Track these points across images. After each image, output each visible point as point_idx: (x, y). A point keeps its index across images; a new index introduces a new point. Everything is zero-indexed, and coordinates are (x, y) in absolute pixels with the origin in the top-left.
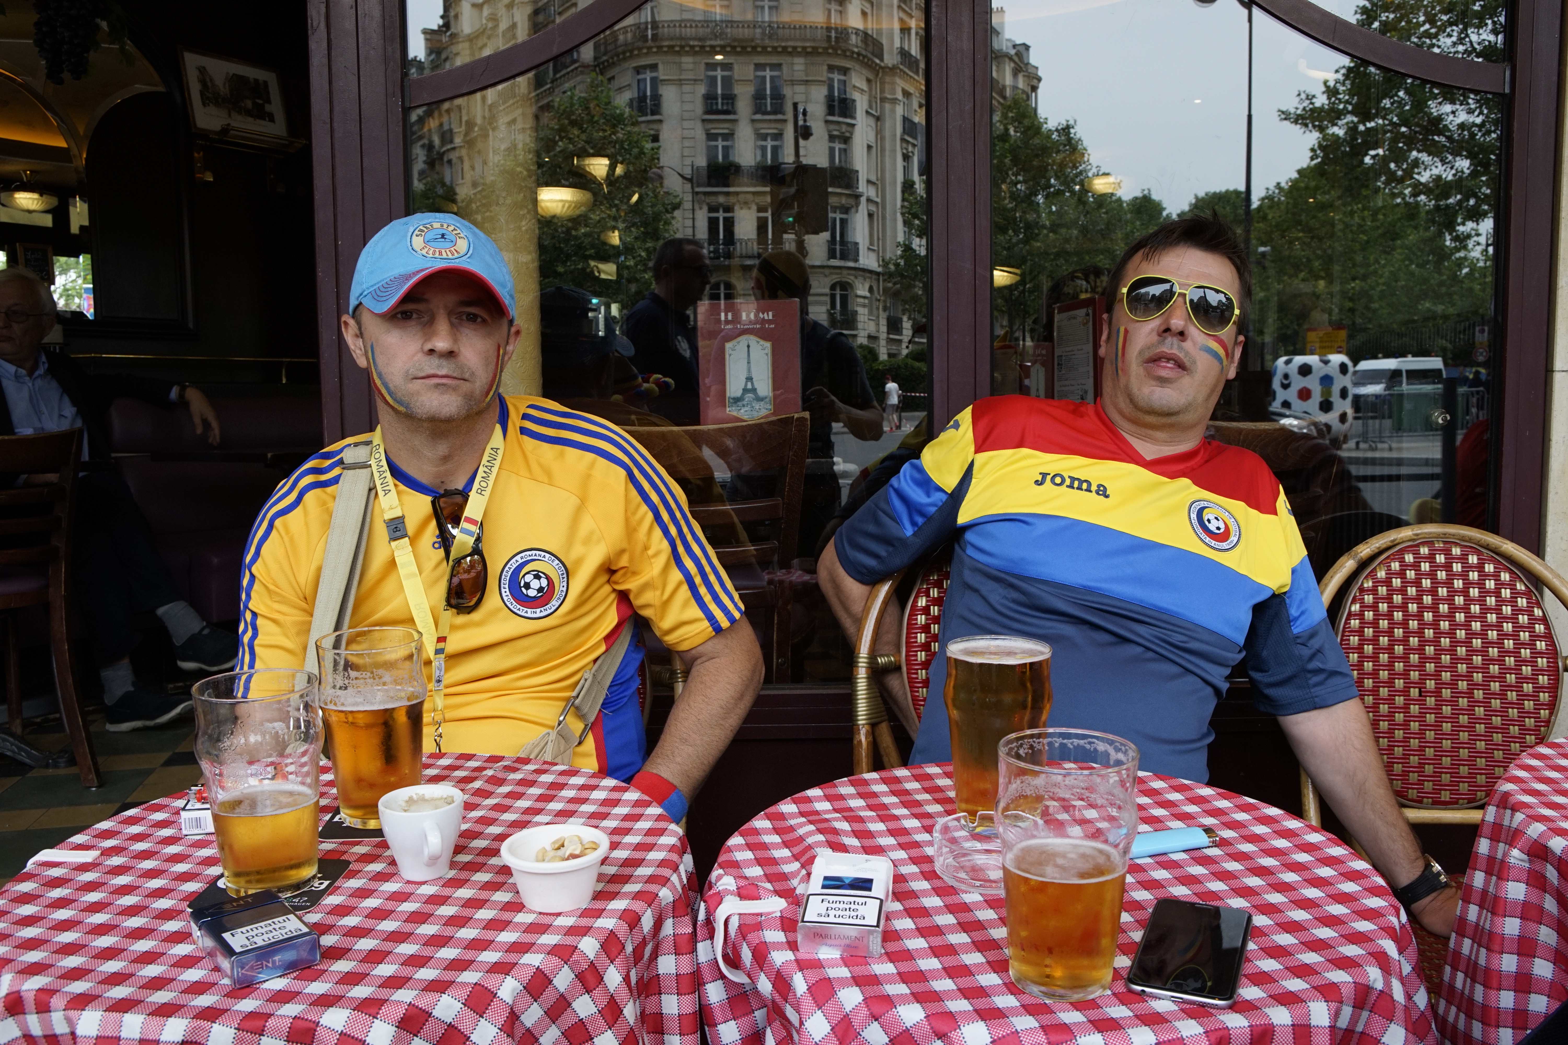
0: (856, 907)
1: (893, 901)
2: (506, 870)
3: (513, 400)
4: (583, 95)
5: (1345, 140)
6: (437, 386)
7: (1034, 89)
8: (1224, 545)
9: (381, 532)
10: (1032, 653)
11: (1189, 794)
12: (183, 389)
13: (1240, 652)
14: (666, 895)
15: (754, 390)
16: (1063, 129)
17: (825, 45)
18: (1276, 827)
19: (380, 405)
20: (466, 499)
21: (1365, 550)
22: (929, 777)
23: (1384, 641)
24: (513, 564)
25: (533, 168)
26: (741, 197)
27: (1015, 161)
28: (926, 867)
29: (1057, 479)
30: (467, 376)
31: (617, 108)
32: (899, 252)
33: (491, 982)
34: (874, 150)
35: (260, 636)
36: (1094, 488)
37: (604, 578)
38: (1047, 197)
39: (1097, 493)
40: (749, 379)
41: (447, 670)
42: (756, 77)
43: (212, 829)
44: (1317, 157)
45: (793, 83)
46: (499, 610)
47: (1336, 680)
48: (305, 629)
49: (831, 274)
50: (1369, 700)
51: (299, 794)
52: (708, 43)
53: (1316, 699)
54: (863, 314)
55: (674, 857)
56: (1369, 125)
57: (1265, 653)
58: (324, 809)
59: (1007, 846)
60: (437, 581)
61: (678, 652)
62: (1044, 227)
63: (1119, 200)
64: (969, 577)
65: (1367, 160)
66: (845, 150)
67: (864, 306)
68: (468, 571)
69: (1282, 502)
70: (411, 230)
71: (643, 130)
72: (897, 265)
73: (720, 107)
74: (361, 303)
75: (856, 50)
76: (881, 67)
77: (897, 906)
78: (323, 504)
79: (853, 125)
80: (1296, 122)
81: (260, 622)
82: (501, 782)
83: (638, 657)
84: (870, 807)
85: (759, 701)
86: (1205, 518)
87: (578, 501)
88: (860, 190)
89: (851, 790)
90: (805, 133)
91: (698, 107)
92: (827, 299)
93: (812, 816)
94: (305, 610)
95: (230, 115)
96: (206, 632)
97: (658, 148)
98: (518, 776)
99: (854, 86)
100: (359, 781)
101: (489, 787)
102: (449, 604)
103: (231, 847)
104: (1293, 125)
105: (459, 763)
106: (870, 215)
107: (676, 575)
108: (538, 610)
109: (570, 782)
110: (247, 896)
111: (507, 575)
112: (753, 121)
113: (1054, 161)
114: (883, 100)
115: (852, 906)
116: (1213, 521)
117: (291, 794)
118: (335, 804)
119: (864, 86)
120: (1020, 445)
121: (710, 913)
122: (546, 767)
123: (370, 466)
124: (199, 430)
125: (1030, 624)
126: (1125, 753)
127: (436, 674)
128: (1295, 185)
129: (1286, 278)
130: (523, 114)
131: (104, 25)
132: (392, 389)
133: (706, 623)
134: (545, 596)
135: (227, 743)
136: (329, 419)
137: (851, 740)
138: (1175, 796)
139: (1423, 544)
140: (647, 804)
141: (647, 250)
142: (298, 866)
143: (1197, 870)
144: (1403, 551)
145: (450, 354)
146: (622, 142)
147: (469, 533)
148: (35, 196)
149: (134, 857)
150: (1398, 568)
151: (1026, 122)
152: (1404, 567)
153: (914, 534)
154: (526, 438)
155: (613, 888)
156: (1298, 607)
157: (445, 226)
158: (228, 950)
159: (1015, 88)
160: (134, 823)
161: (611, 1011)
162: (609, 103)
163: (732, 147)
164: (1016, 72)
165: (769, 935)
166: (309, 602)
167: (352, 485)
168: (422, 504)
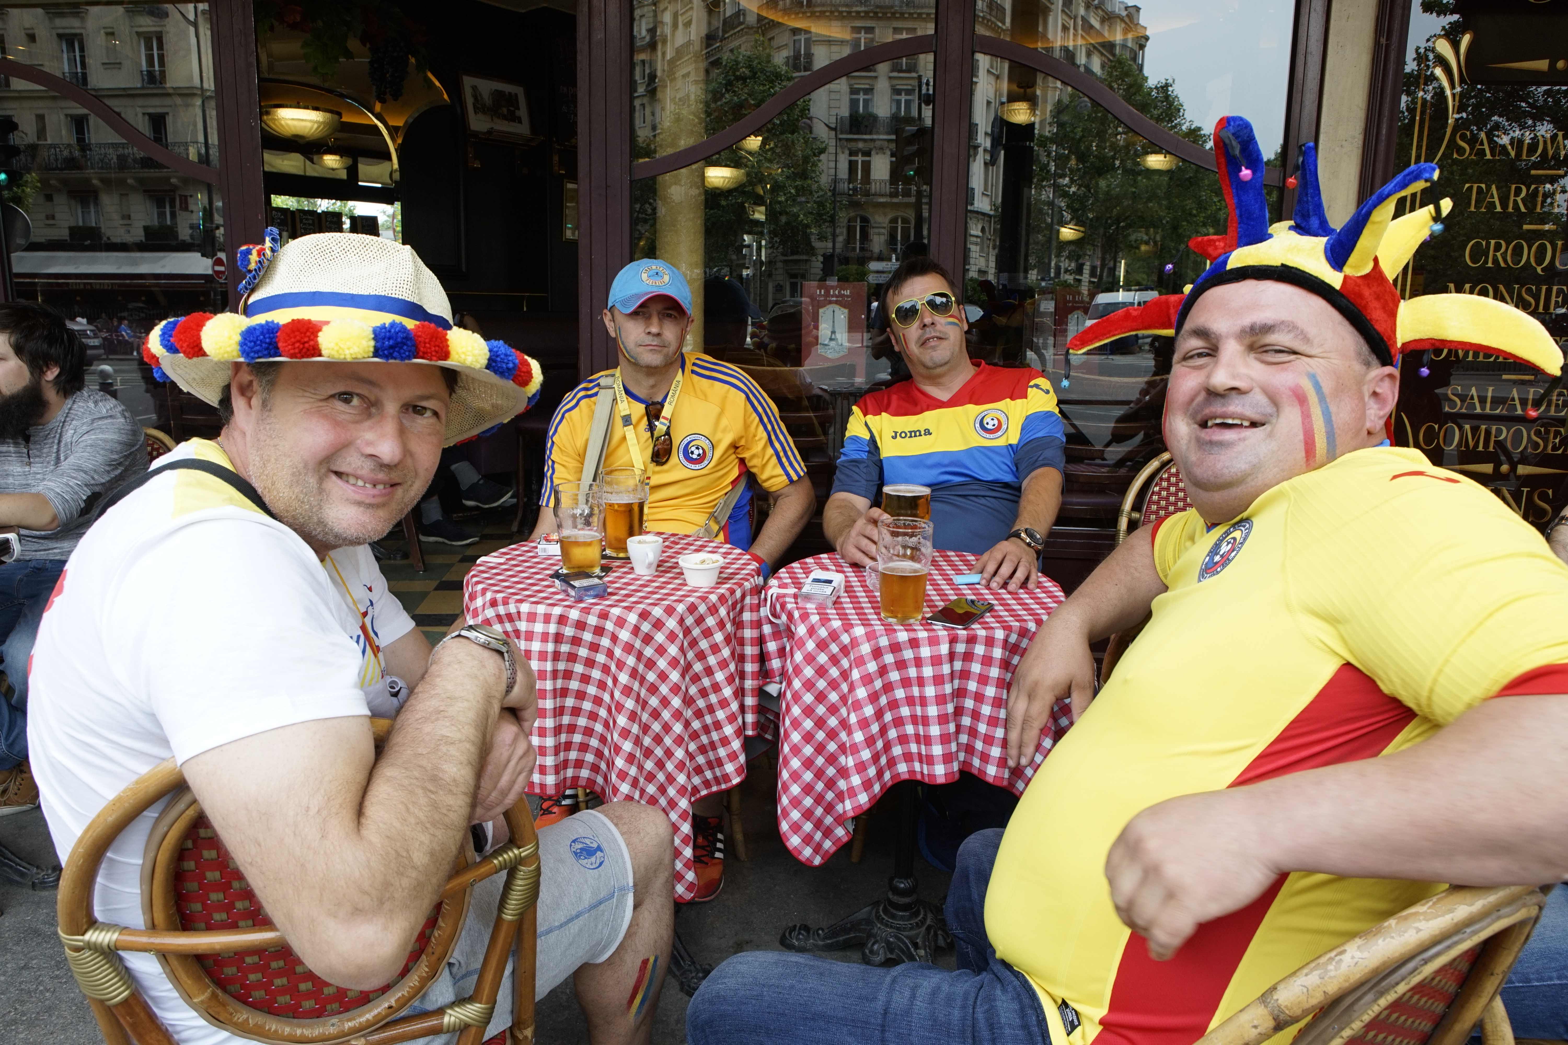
0: (825, 589)
2: (680, 573)
3: (688, 357)
4: (748, 53)
6: (651, 350)
7: (1142, 47)
8: (996, 435)
9: (619, 422)
14: (748, 586)
15: (836, 340)
16: (1162, 87)
19: (621, 357)
20: (663, 407)
24: (686, 441)
25: (703, 116)
26: (877, 144)
30: (666, 345)
31: (775, 65)
33: (674, 605)
37: (732, 451)
40: (833, 332)
46: (677, 465)
48: (580, 471)
52: (854, 9)
54: (975, 250)
60: (646, 448)
61: (770, 493)
67: (977, 244)
68: (662, 444)
70: (641, 269)
74: (614, 306)
76: (1003, 30)
78: (590, 406)
81: (556, 466)
82: (677, 543)
86: (985, 422)
87: (720, 410)
90: (927, 100)
94: (580, 461)
95: (492, 120)
96: (481, 482)
100: (618, 534)
102: (652, 460)
108: (697, 466)
111: (682, 447)
112: (890, 78)
121: (766, 594)
123: (614, 388)
130: (696, 69)
131: (413, 60)
132: (628, 349)
133: (785, 477)
134: (701, 459)
141: (796, 187)
142: (593, 566)
145: (658, 335)
147: (664, 424)
148: (337, 158)
151: (1131, 78)
154: (694, 376)
155: (724, 581)
157: (658, 267)
158: (573, 587)
159: (1124, 46)
160: (515, 550)
161: (721, 625)
162: (769, 62)
163: (871, 100)
164: (1126, 31)
165: (787, 599)
166: (581, 457)
167: (605, 397)
168: (641, 408)
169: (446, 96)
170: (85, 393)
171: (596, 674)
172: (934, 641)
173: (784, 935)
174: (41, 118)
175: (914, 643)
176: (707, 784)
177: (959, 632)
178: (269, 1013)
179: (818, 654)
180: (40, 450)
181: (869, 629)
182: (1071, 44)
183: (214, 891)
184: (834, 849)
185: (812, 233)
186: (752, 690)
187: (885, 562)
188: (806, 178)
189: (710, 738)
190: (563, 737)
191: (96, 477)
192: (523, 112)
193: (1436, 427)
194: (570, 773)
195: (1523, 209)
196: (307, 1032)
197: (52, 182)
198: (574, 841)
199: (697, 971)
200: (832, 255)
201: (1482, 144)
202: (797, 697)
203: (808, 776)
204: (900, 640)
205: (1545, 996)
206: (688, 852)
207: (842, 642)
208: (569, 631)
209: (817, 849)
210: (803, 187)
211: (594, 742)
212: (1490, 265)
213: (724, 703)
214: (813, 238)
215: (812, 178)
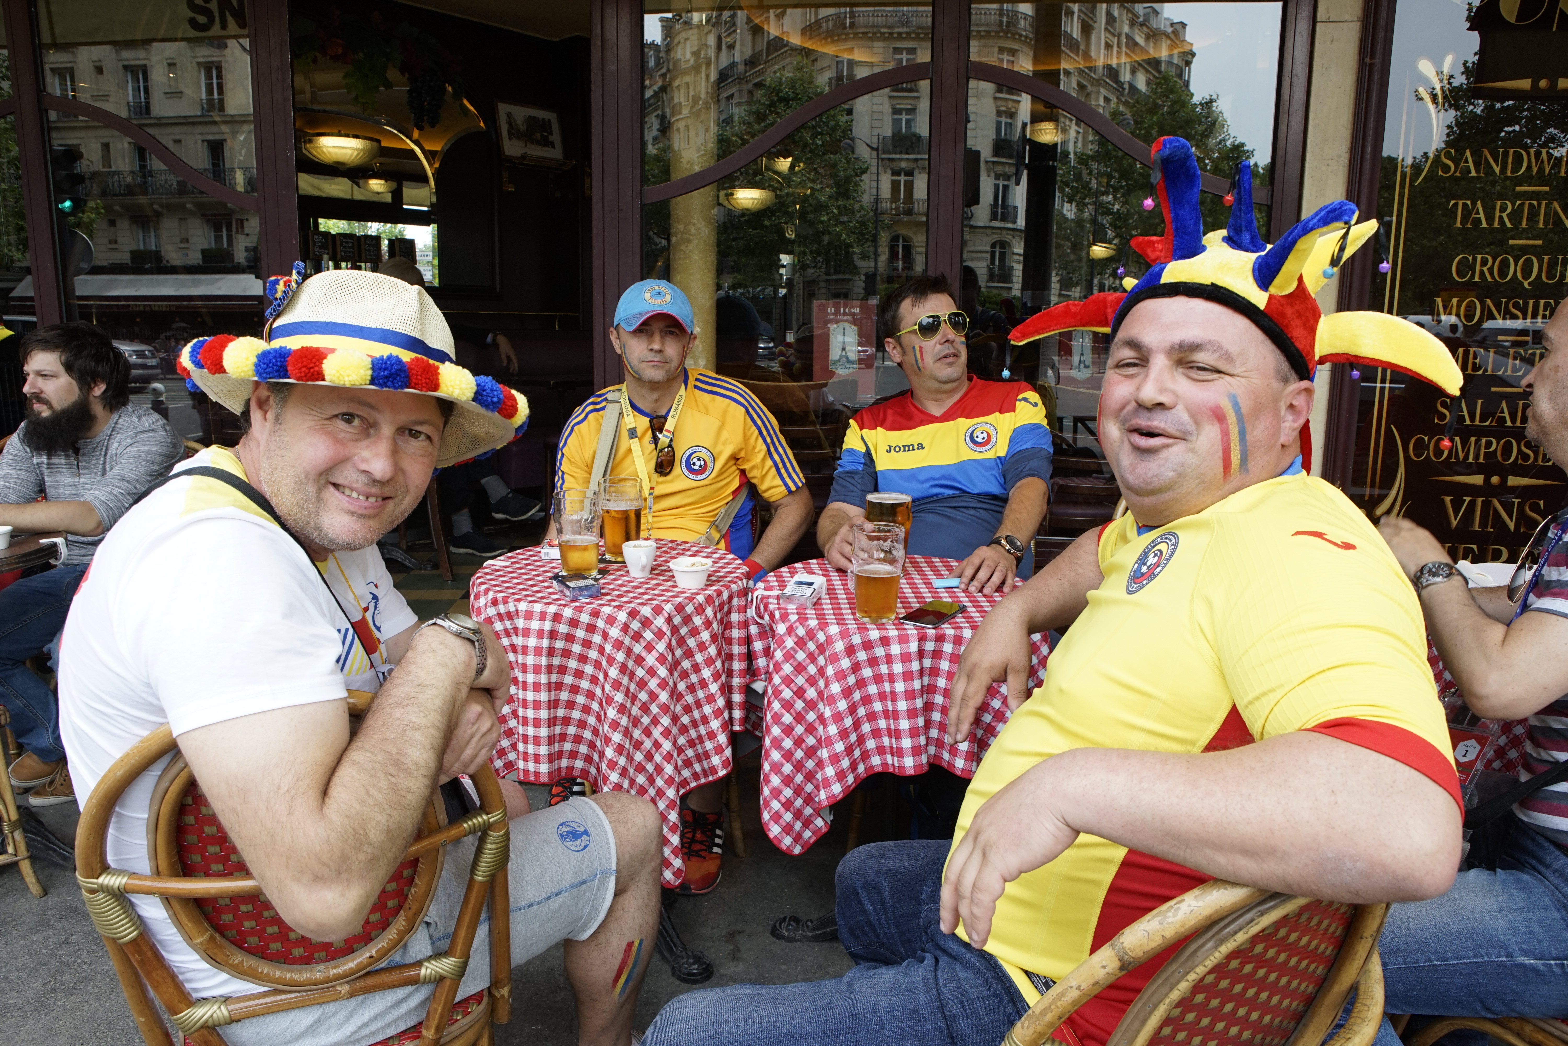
2: (672, 576)
3: (691, 372)
4: (791, 75)
6: (654, 366)
7: (1188, 63)
8: (986, 448)
9: (625, 435)
12: (495, 335)
15: (846, 356)
16: (1207, 103)
19: (626, 373)
20: (666, 420)
24: (688, 453)
26: (917, 163)
30: (668, 361)
31: (817, 86)
33: (662, 604)
37: (733, 462)
40: (844, 349)
41: (654, 503)
46: (680, 475)
48: (587, 481)
49: (993, 233)
52: (896, 30)
60: (651, 460)
61: (770, 502)
66: (1011, 124)
68: (666, 456)
74: (619, 325)
78: (597, 420)
79: (1019, 102)
81: (566, 476)
82: (674, 549)
83: (750, 505)
86: (975, 436)
87: (721, 424)
94: (587, 472)
95: (526, 145)
96: (510, 495)
97: (852, 121)
102: (656, 471)
107: (769, 463)
108: (699, 476)
111: (684, 459)
123: (620, 402)
124: (505, 364)
127: (649, 504)
131: (450, 89)
132: (632, 366)
133: (784, 488)
134: (702, 470)
141: (838, 207)
142: (590, 569)
145: (660, 351)
147: (667, 437)
148: (382, 182)
149: (524, 565)
154: (696, 390)
155: (713, 583)
157: (661, 287)
158: (568, 587)
159: (1170, 63)
160: (521, 555)
161: (708, 624)
162: (811, 82)
163: (912, 120)
164: (1171, 47)
165: (771, 600)
166: (589, 468)
167: (611, 411)
168: (645, 422)
169: (482, 124)
170: (130, 408)
171: (589, 669)
172: (903, 640)
173: (775, 926)
174: (106, 147)
175: (885, 641)
176: (696, 776)
177: (928, 631)
178: (263, 958)
179: (797, 652)
180: (88, 462)
181: (843, 628)
182: (1114, 62)
183: (211, 844)
184: (813, 839)
185: (854, 253)
186: (740, 687)
187: (861, 565)
188: (848, 198)
189: (698, 732)
190: (558, 729)
191: (138, 486)
192: (556, 137)
193: (1426, 439)
194: (564, 763)
195: (1509, 225)
196: (296, 977)
197: (116, 208)
198: (562, 825)
199: (688, 957)
200: (874, 274)
201: (1467, 161)
202: (777, 693)
203: (788, 768)
204: (872, 638)
205: (1461, 974)
206: (675, 840)
207: (818, 640)
208: (563, 629)
209: (797, 838)
210: (845, 207)
211: (588, 735)
212: (1477, 279)
213: (710, 699)
214: (856, 257)
215: (854, 198)
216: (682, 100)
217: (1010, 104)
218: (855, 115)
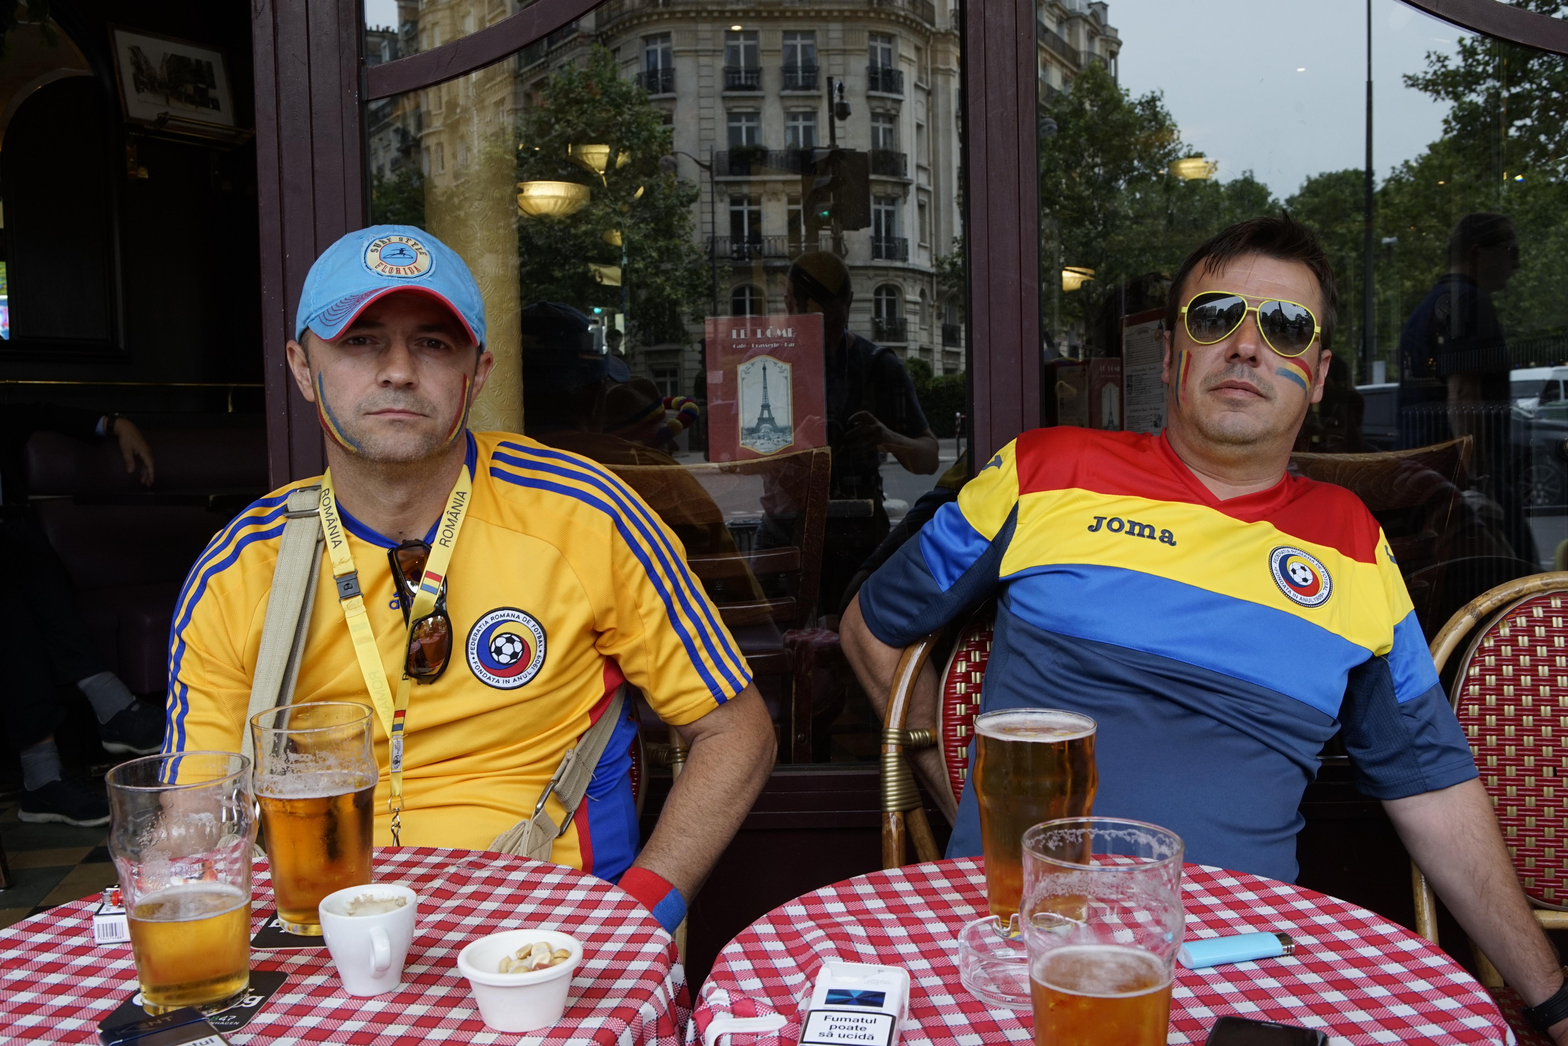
0: (864, 1025)
1: (910, 1018)
2: (464, 983)
3: (482, 437)
4: (584, 70)
5: (1485, 109)
6: (393, 422)
7: (1114, 55)
8: (1313, 600)
9: (330, 590)
10: (1073, 729)
11: (1265, 893)
12: (112, 420)
13: (1334, 724)
14: (648, 1011)
15: (771, 420)
16: (1148, 102)
17: (867, 8)
18: (1365, 932)
19: (329, 444)
20: (428, 551)
21: (1484, 603)
22: (961, 874)
23: (1509, 710)
24: (483, 626)
26: (769, 187)
27: (1092, 141)
28: (951, 979)
29: (1115, 525)
30: (427, 411)
31: (622, 84)
32: (956, 250)
34: (925, 130)
35: (190, 712)
36: (1158, 534)
38: (1129, 182)
39: (1162, 540)
40: (766, 407)
41: (406, 749)
42: (785, 46)
43: (127, 937)
44: (1452, 130)
45: (828, 52)
46: (465, 679)
47: (1452, 757)
48: (243, 702)
49: (876, 275)
50: (1493, 780)
51: (228, 895)
52: (729, 7)
53: (1428, 781)
54: (913, 322)
55: (660, 967)
56: (1514, 90)
57: (1365, 726)
58: (260, 913)
59: (1035, 954)
60: (394, 646)
61: (676, 727)
62: (1126, 217)
63: (1216, 184)
64: (1013, 638)
65: (1512, 132)
66: (891, 131)
67: (915, 313)
68: (430, 635)
69: (1383, 547)
70: (366, 244)
71: (655, 110)
72: (953, 264)
73: (743, 81)
74: (308, 328)
75: (902, 13)
76: (932, 33)
77: (915, 1025)
78: (264, 558)
79: (900, 102)
80: (1425, 88)
81: (190, 695)
83: (630, 733)
84: (890, 909)
85: (771, 785)
86: (1290, 569)
87: (557, 553)
88: (909, 176)
89: (869, 889)
90: (841, 112)
91: (718, 83)
92: (872, 305)
93: (822, 920)
94: (242, 681)
95: (168, 102)
96: (135, 708)
97: (672, 130)
98: (484, 873)
99: (901, 56)
100: (299, 881)
101: (450, 887)
102: (408, 673)
103: (148, 959)
104: (1422, 93)
105: (417, 858)
106: (921, 207)
107: (672, 638)
108: (512, 679)
109: (544, 880)
110: (166, 1014)
111: (474, 639)
112: (782, 98)
113: (1137, 140)
114: (935, 71)
115: (860, 1024)
116: (1300, 572)
117: (219, 895)
118: (273, 907)
119: (912, 54)
120: (1071, 485)
121: (699, 1033)
122: (517, 862)
123: (318, 514)
124: (131, 469)
125: (1084, 694)
126: (1170, 846)
127: (393, 753)
128: (1426, 163)
129: (1417, 273)
132: (342, 425)
133: (708, 693)
134: (520, 662)
135: (145, 837)
136: (275, 460)
137: (880, 829)
138: (1248, 896)
139: (1555, 595)
140: (632, 906)
141: (658, 250)
142: (226, 979)
143: (1268, 983)
144: (1530, 604)
145: (408, 386)
146: (630, 124)
147: (432, 590)
149: (38, 971)
150: (1524, 624)
151: (1105, 94)
152: (1532, 622)
153: (951, 589)
154: (497, 480)
155: (587, 1003)
156: (1404, 671)
157: (405, 240)
159: (1090, 54)
162: (613, 79)
163: (758, 128)
164: (1091, 35)
166: (247, 670)
167: (297, 537)
168: (377, 557)
169: (86, 68)
185: (684, 313)
188: (671, 237)
210: (668, 249)
214: (685, 320)
215: (679, 237)
216: (431, 107)
217: (889, 105)
218: (675, 124)
